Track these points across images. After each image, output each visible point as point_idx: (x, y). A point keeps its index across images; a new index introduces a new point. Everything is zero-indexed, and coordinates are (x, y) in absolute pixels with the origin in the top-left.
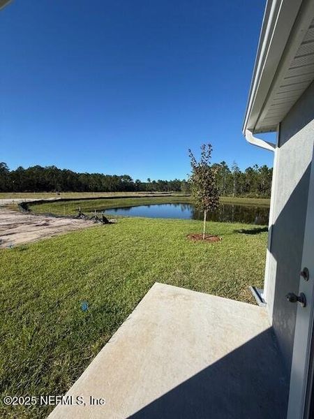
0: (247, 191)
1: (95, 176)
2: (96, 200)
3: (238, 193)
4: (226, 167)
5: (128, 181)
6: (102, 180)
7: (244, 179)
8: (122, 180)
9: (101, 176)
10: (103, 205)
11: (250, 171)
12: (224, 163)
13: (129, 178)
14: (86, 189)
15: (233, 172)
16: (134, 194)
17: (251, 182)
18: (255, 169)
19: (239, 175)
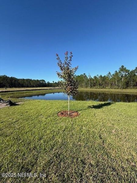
0: (94, 86)
1: (27, 80)
2: (24, 91)
3: (91, 87)
4: (86, 76)
5: (44, 82)
6: (31, 82)
7: (94, 80)
8: (41, 82)
9: (31, 80)
10: (27, 94)
11: (95, 77)
12: (85, 74)
13: (44, 81)
14: (23, 86)
15: (88, 78)
16: (46, 88)
17: (96, 82)
18: (97, 76)
19: (91, 79)
